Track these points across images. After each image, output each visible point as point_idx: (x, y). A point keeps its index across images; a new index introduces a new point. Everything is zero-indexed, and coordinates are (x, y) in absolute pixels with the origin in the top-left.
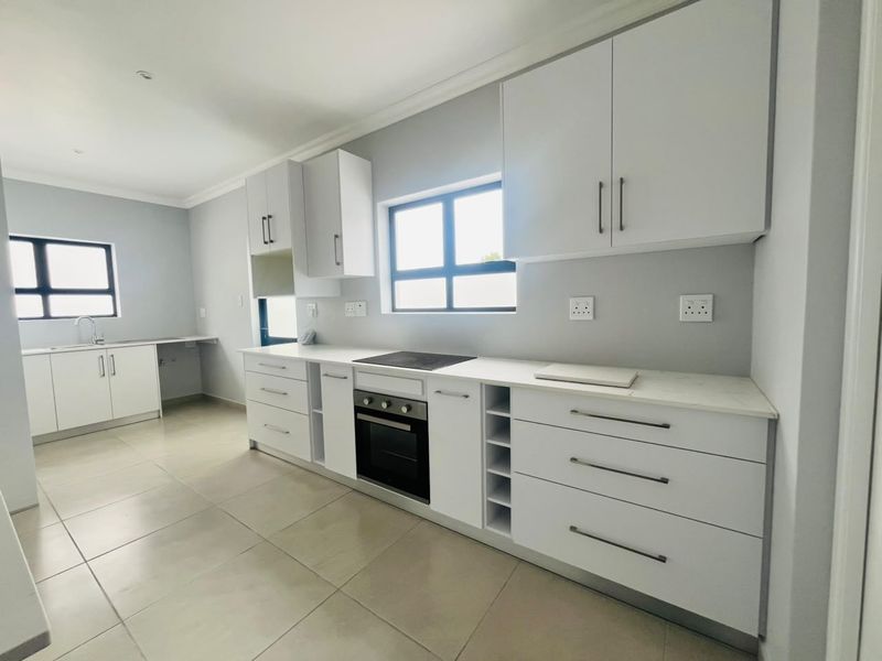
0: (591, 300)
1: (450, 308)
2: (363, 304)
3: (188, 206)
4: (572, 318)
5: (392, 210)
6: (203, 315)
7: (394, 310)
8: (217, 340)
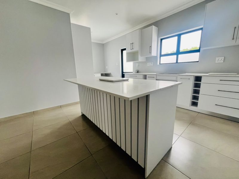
0: (223, 58)
1: (177, 62)
2: (153, 63)
3: (104, 43)
4: (216, 62)
5: (162, 40)
6: (107, 68)
7: (160, 64)
8: (110, 73)
